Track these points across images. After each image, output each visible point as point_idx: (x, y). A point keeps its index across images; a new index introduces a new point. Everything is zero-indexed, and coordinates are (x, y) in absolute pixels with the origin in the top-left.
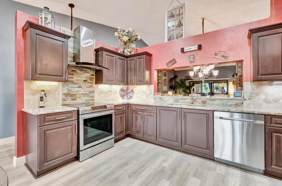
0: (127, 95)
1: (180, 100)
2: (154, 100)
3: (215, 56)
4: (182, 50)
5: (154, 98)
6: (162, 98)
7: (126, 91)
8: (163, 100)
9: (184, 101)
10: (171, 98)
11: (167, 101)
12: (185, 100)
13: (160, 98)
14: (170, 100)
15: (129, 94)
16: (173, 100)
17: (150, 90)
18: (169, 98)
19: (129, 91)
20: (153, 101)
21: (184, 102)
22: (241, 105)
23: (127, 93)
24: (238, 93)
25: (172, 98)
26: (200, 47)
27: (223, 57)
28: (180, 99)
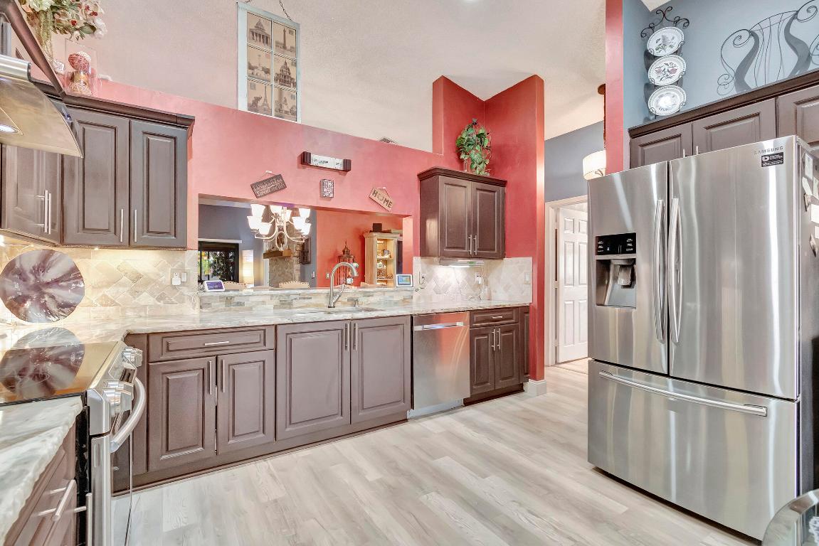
0: (42, 294)
1: (295, 299)
2: (201, 307)
3: (373, 197)
4: (305, 159)
5: (197, 300)
6: (236, 300)
7: (32, 278)
8: (239, 304)
9: (306, 301)
10: (269, 298)
11: (254, 309)
12: (311, 298)
13: (228, 300)
14: (263, 302)
15: (51, 291)
16: (276, 301)
17: (182, 271)
18: (261, 299)
19: (50, 275)
20: (195, 312)
21: (308, 306)
22: (409, 300)
23: (39, 288)
24: (404, 278)
25: (272, 296)
26: (347, 166)
27: (386, 203)
28: (295, 297)
